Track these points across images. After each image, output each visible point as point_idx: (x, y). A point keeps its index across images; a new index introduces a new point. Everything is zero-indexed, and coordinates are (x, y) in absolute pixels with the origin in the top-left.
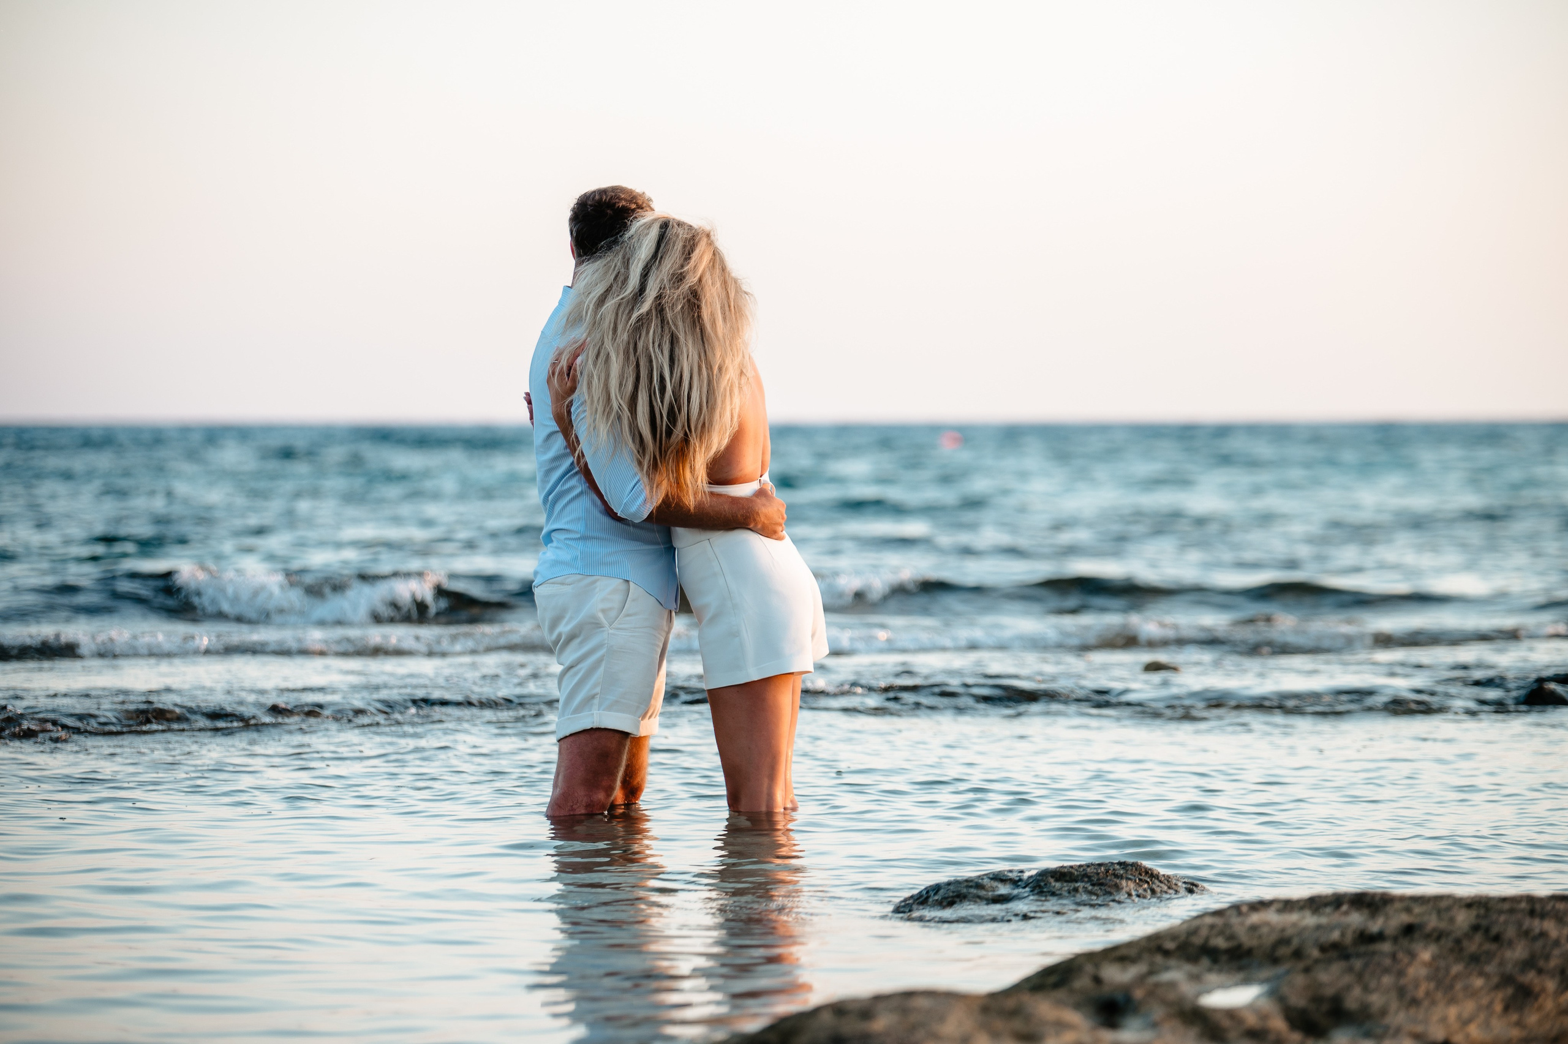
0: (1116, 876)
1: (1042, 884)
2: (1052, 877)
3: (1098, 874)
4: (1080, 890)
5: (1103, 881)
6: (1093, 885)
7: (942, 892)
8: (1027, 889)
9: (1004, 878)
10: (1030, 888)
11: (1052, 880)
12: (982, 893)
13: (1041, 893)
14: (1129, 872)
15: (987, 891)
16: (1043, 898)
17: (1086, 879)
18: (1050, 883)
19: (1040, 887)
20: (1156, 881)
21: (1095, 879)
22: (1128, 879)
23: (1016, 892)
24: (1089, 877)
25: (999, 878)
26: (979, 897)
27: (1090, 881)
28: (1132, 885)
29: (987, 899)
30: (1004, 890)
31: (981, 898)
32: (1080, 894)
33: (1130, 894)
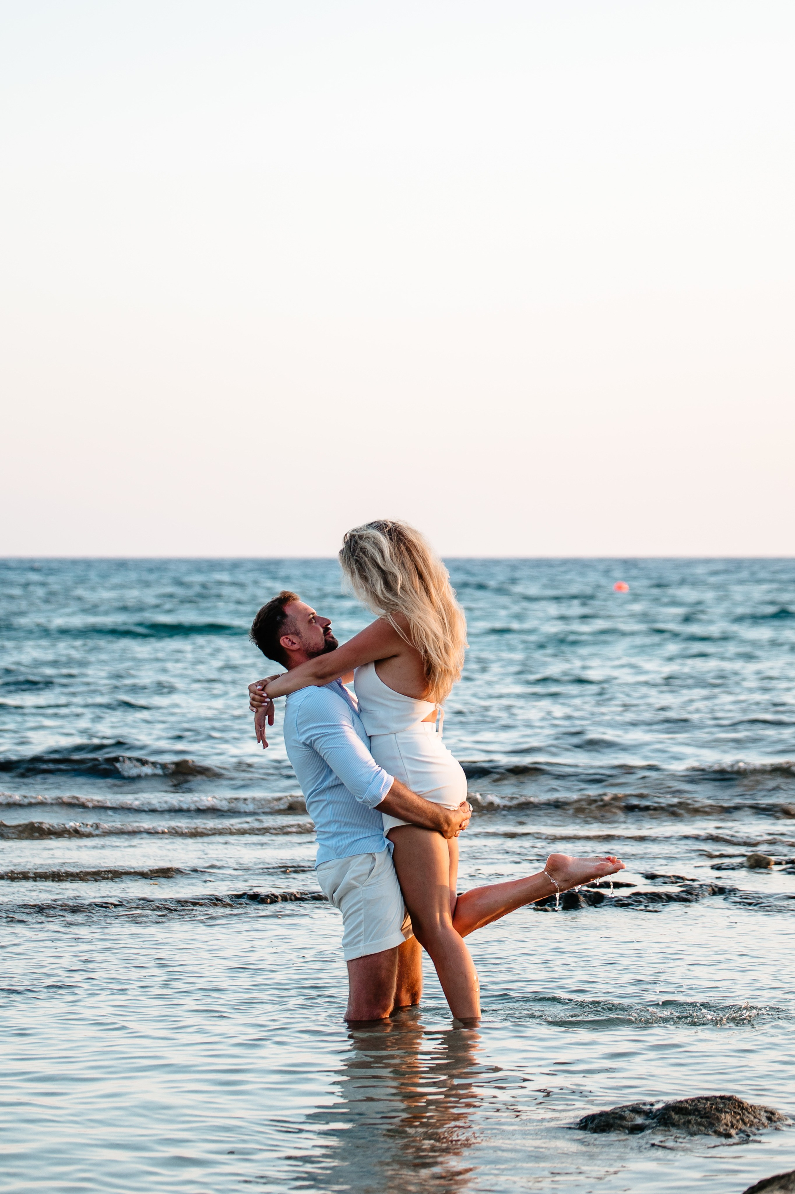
0: (718, 1108)
1: (666, 1117)
2: (673, 1111)
3: (705, 1109)
4: (693, 1122)
5: (708, 1115)
6: (701, 1118)
8: (655, 1120)
9: (640, 1110)
10: (657, 1119)
11: (673, 1114)
12: (625, 1123)
13: (665, 1124)
14: (727, 1106)
15: (627, 1121)
16: (666, 1129)
17: (697, 1113)
18: (673, 1116)
19: (664, 1118)
20: (746, 1112)
21: (703, 1111)
22: (726, 1112)
23: (647, 1122)
24: (699, 1111)
25: (636, 1110)
27: (699, 1114)
28: (728, 1117)
29: (627, 1128)
30: (639, 1120)
31: (623, 1127)
32: (693, 1126)
33: (727, 1125)
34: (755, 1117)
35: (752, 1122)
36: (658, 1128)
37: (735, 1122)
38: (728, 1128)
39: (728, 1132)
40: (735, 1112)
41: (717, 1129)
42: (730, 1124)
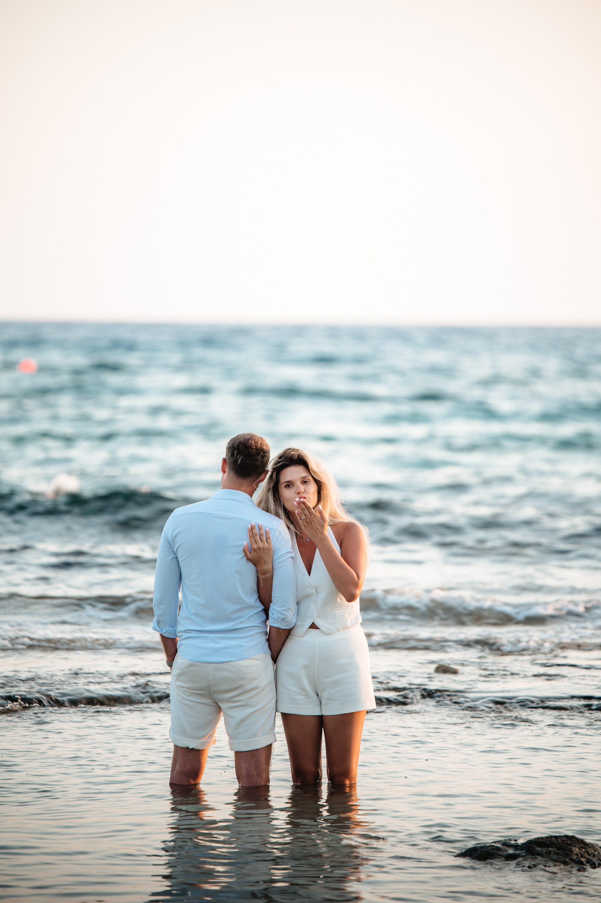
0: (568, 844)
1: (532, 848)
2: (535, 844)
3: (559, 843)
4: (552, 852)
5: (562, 847)
6: (557, 849)
7: (479, 852)
8: (523, 851)
9: (509, 844)
10: (525, 850)
11: (535, 846)
12: (501, 853)
13: (532, 854)
14: (574, 842)
15: (503, 852)
16: (534, 857)
17: (553, 846)
18: (535, 848)
19: (529, 850)
20: (588, 847)
21: (558, 846)
22: (575, 846)
23: (518, 852)
24: (554, 844)
25: (506, 844)
26: (500, 855)
27: (556, 847)
28: (577, 850)
29: (503, 856)
30: (511, 851)
31: (501, 856)
32: (553, 855)
33: (578, 855)
34: (595, 851)
35: (594, 854)
36: (528, 856)
37: (582, 853)
38: (579, 857)
39: (580, 860)
40: (581, 847)
41: (572, 857)
42: (580, 855)
